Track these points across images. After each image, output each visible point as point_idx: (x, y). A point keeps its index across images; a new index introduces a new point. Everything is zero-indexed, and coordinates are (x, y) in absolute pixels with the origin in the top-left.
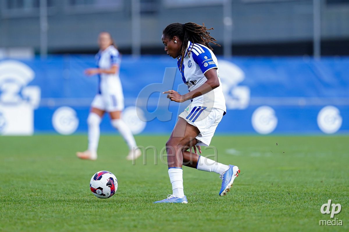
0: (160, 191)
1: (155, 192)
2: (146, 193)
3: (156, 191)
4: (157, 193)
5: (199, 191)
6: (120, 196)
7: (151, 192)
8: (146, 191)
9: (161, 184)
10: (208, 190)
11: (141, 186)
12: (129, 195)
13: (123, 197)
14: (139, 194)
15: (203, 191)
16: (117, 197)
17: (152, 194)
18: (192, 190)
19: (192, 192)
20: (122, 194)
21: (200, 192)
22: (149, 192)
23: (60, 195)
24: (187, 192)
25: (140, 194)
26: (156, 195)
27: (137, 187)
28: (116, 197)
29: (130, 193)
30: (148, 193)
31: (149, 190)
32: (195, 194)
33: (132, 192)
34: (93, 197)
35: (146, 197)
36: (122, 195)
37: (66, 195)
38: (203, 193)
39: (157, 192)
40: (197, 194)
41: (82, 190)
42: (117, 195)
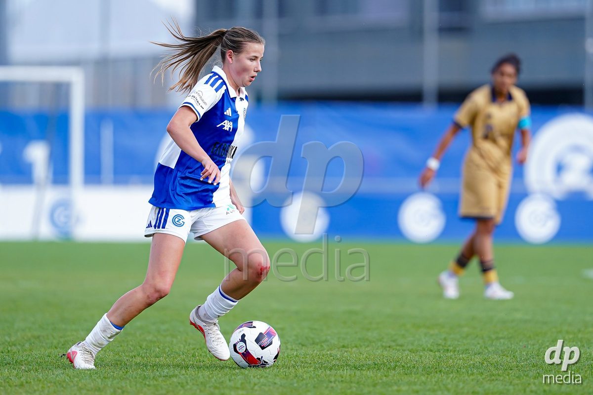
0: (464, 341)
1: (456, 342)
2: (440, 345)
3: (458, 341)
4: (459, 345)
5: (532, 343)
6: (393, 349)
7: (449, 343)
8: (441, 341)
9: (466, 329)
10: (548, 341)
11: (432, 332)
12: (410, 347)
13: (399, 350)
14: (427, 346)
15: (540, 342)
16: (389, 351)
17: (449, 346)
18: (520, 341)
19: (521, 344)
20: (398, 345)
21: (533, 345)
22: (445, 344)
23: (289, 347)
24: (511, 344)
25: (429, 346)
26: (458, 349)
27: (426, 335)
28: (386, 350)
29: (412, 344)
30: (443, 344)
31: (445, 339)
32: (525, 347)
33: (416, 343)
34: (346, 352)
35: (439, 351)
36: (398, 348)
37: (300, 346)
38: (539, 345)
39: (459, 343)
40: (529, 347)
41: (329, 338)
42: (389, 347)
